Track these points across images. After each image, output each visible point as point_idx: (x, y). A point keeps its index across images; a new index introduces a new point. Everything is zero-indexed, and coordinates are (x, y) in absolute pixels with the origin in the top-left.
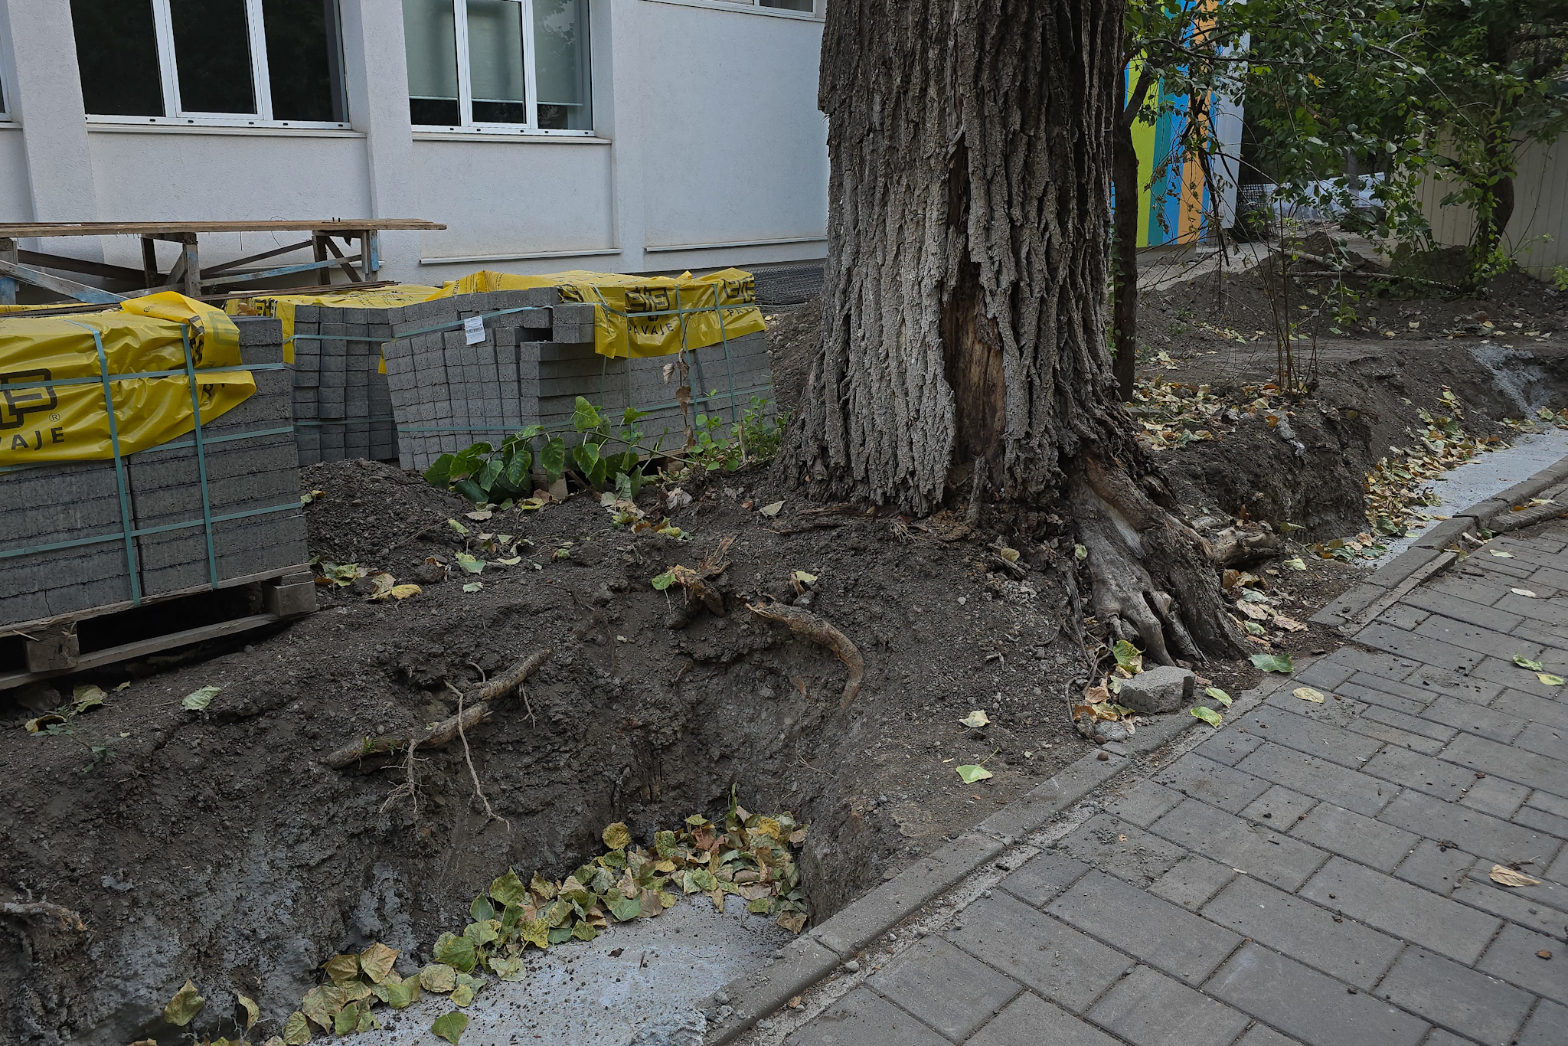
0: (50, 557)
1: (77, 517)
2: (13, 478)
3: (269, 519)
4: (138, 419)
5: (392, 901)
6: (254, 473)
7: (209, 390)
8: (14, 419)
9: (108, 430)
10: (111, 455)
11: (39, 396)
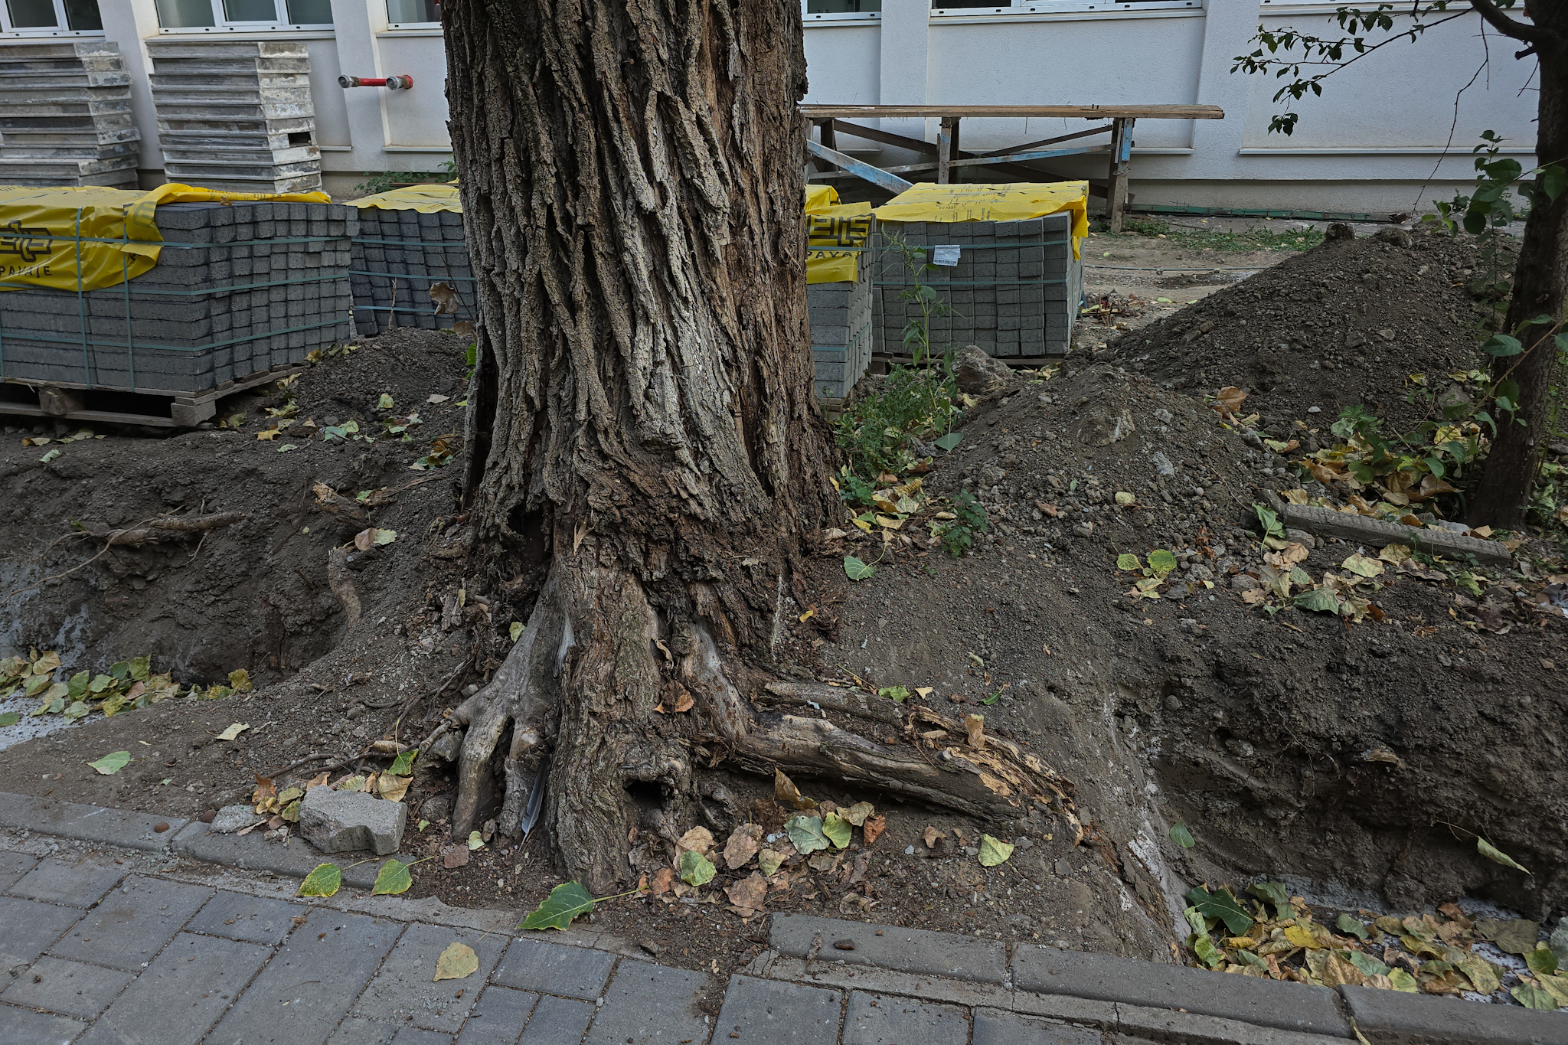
0: (49, 345)
1: (60, 323)
2: (32, 292)
3: (172, 354)
4: (90, 269)
5: (77, 633)
6: (160, 320)
7: (133, 256)
8: (30, 257)
9: (76, 273)
10: (77, 289)
11: (42, 245)
